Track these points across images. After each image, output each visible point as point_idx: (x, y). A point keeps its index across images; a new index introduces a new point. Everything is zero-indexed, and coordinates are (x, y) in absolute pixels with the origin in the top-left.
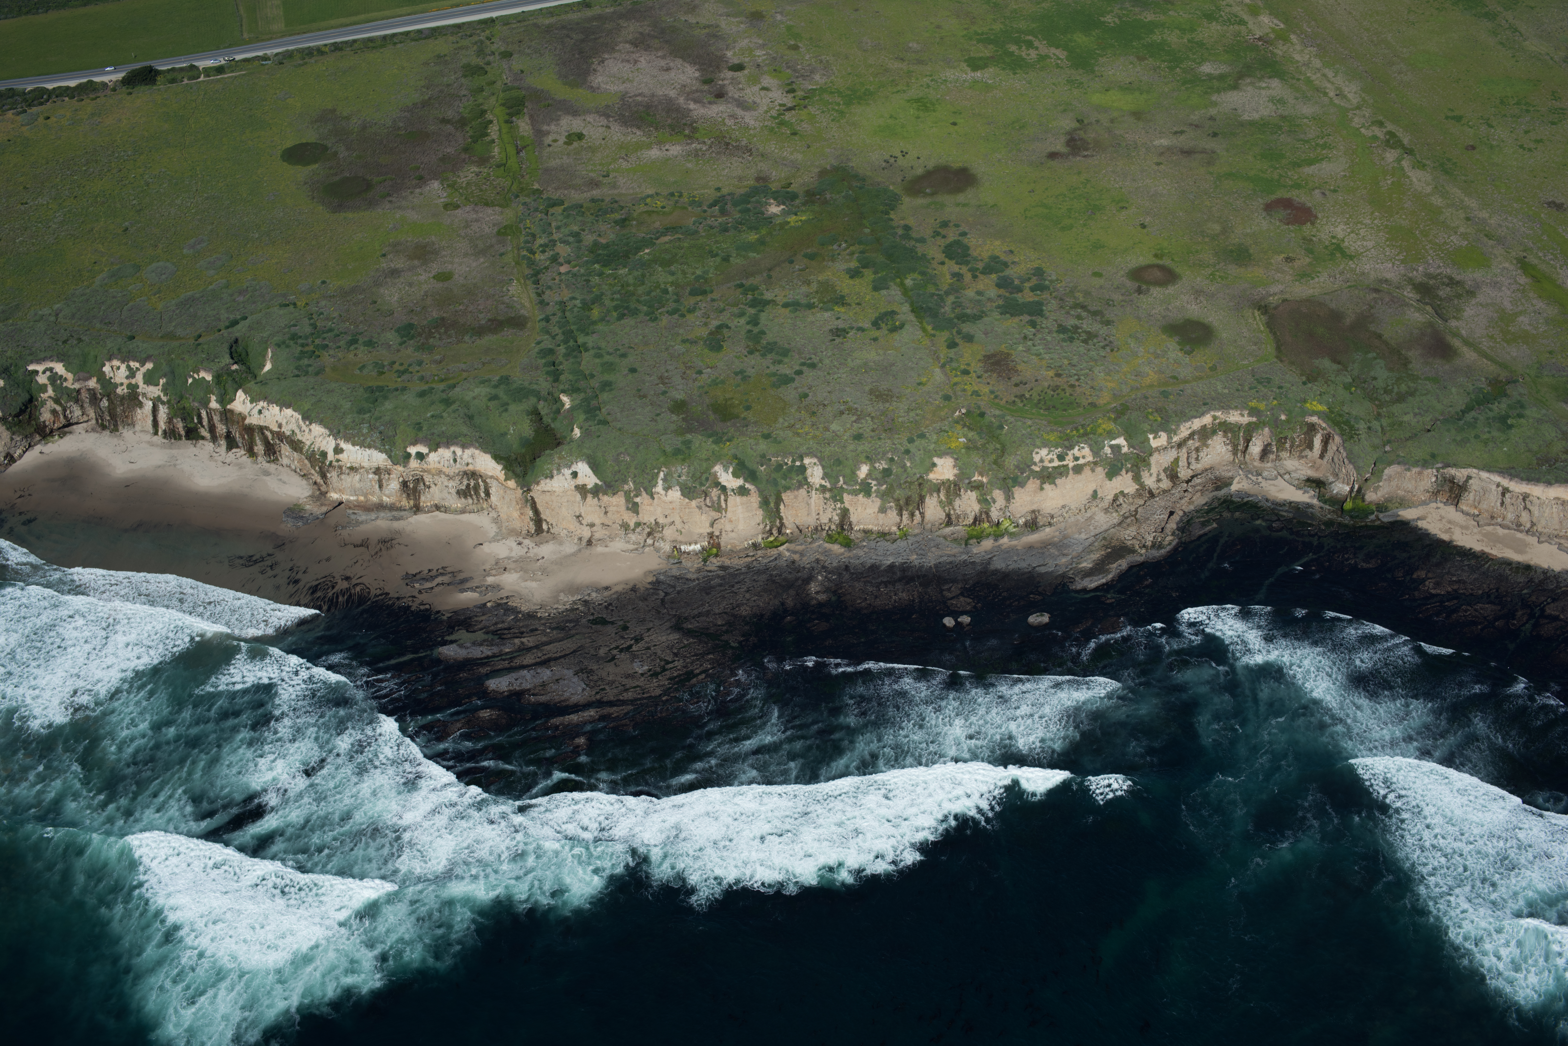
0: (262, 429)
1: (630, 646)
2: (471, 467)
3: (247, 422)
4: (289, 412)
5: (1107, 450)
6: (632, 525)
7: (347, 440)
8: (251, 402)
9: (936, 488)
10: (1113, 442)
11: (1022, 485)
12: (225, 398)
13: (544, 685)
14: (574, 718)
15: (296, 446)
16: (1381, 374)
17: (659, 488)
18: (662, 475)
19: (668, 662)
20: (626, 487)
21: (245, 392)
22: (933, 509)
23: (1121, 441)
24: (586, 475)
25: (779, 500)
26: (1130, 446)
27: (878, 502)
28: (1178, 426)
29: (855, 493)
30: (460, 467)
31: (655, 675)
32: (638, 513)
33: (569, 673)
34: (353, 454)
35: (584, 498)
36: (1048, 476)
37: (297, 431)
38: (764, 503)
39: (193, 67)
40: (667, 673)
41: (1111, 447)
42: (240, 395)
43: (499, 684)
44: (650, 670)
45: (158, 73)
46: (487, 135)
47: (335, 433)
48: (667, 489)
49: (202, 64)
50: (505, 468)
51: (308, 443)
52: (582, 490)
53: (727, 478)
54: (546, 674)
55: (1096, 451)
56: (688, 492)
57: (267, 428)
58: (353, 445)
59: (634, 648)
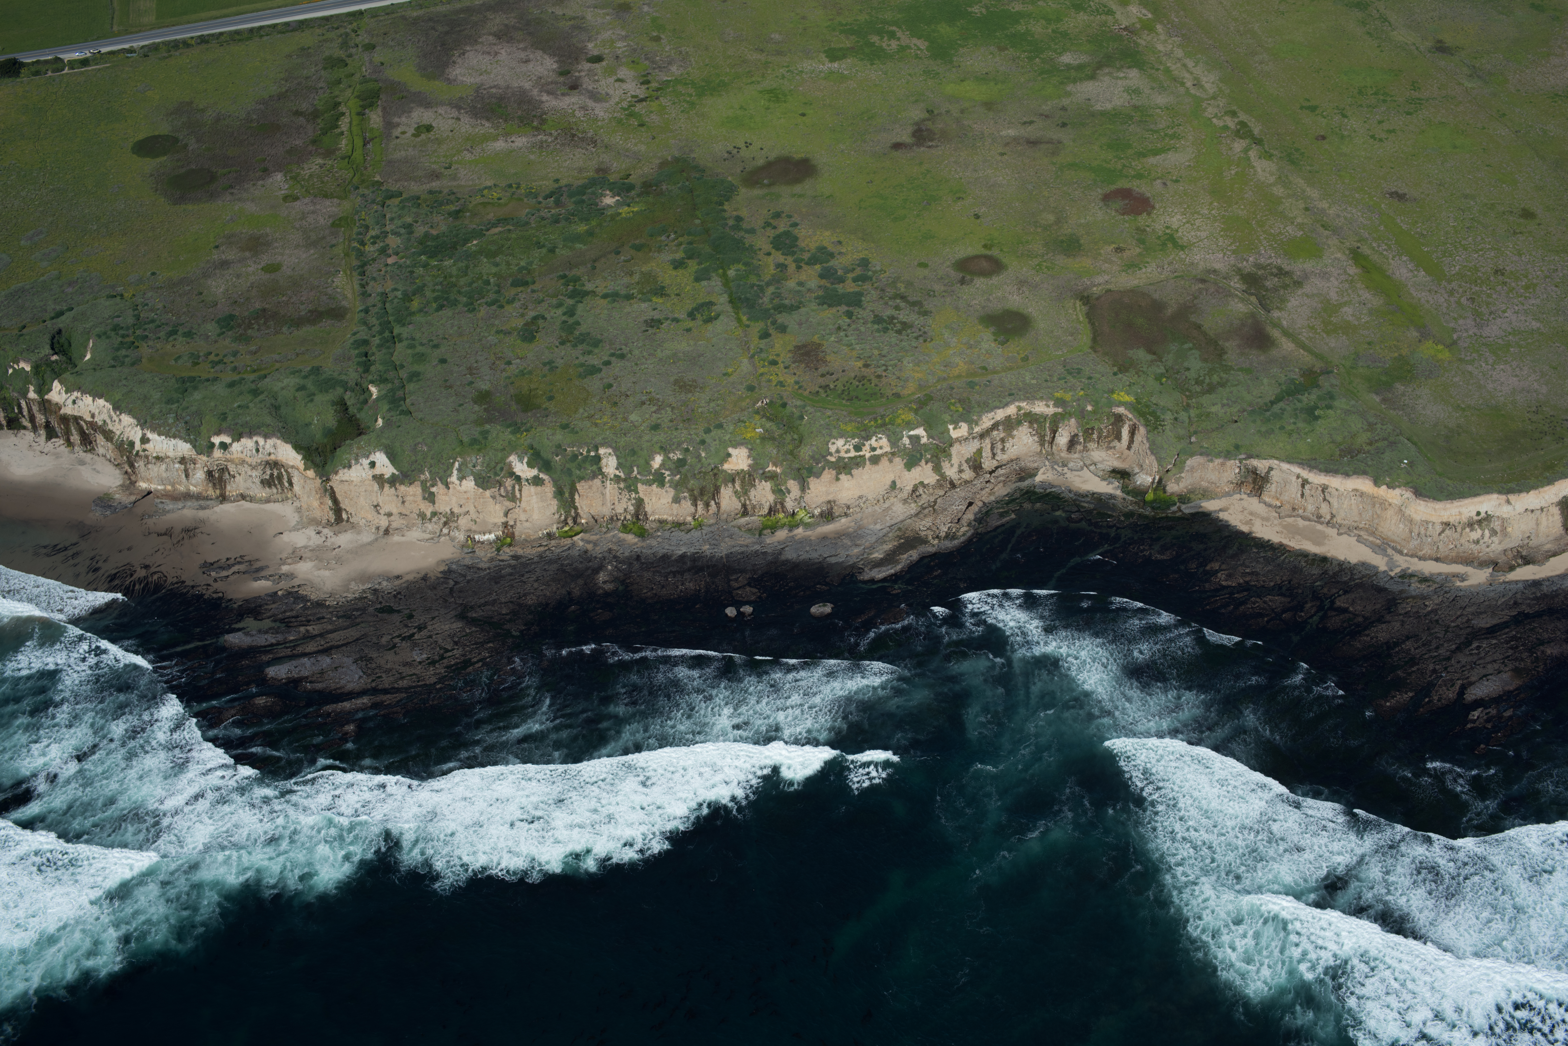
0: (77, 419)
1: (413, 635)
2: (273, 457)
3: (62, 412)
4: (101, 402)
5: (906, 441)
6: (429, 515)
7: (153, 430)
8: (66, 392)
9: (731, 478)
10: (912, 433)
11: (818, 475)
12: (43, 388)
13: (322, 673)
14: (347, 705)
15: (108, 435)
16: (1195, 364)
17: (454, 478)
18: (457, 465)
19: (447, 651)
20: (422, 477)
21: (61, 383)
22: (728, 499)
23: (920, 432)
24: (384, 465)
25: (573, 490)
26: (930, 437)
27: (672, 492)
28: (980, 417)
29: (649, 483)
30: (261, 457)
31: (433, 663)
32: (433, 502)
33: (348, 661)
34: (159, 444)
35: (382, 487)
36: (845, 467)
37: (108, 421)
38: (559, 493)
39: (58, 60)
40: (445, 661)
41: (910, 437)
42: (56, 385)
43: (278, 672)
44: (428, 658)
45: (22, 65)
46: (337, 127)
47: (143, 424)
48: (461, 478)
49: (67, 57)
50: (304, 458)
51: (118, 433)
52: (379, 479)
53: (522, 469)
54: (325, 661)
55: (894, 441)
56: (483, 482)
57: (81, 418)
58: (159, 435)
59: (416, 637)
